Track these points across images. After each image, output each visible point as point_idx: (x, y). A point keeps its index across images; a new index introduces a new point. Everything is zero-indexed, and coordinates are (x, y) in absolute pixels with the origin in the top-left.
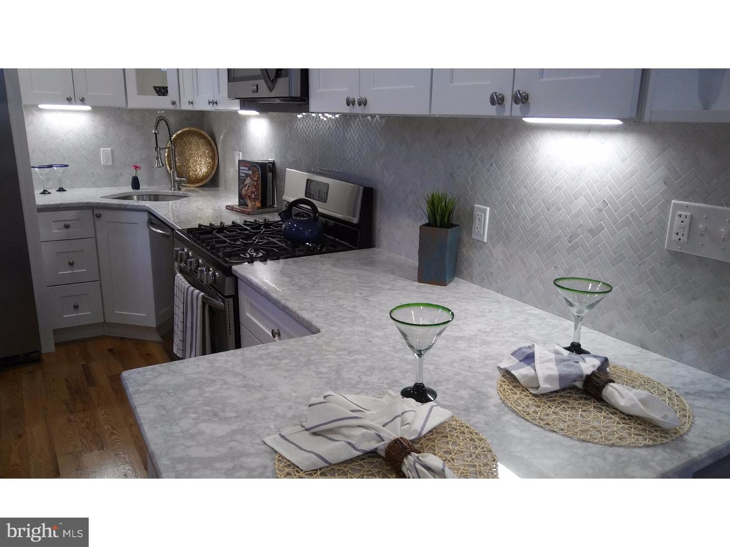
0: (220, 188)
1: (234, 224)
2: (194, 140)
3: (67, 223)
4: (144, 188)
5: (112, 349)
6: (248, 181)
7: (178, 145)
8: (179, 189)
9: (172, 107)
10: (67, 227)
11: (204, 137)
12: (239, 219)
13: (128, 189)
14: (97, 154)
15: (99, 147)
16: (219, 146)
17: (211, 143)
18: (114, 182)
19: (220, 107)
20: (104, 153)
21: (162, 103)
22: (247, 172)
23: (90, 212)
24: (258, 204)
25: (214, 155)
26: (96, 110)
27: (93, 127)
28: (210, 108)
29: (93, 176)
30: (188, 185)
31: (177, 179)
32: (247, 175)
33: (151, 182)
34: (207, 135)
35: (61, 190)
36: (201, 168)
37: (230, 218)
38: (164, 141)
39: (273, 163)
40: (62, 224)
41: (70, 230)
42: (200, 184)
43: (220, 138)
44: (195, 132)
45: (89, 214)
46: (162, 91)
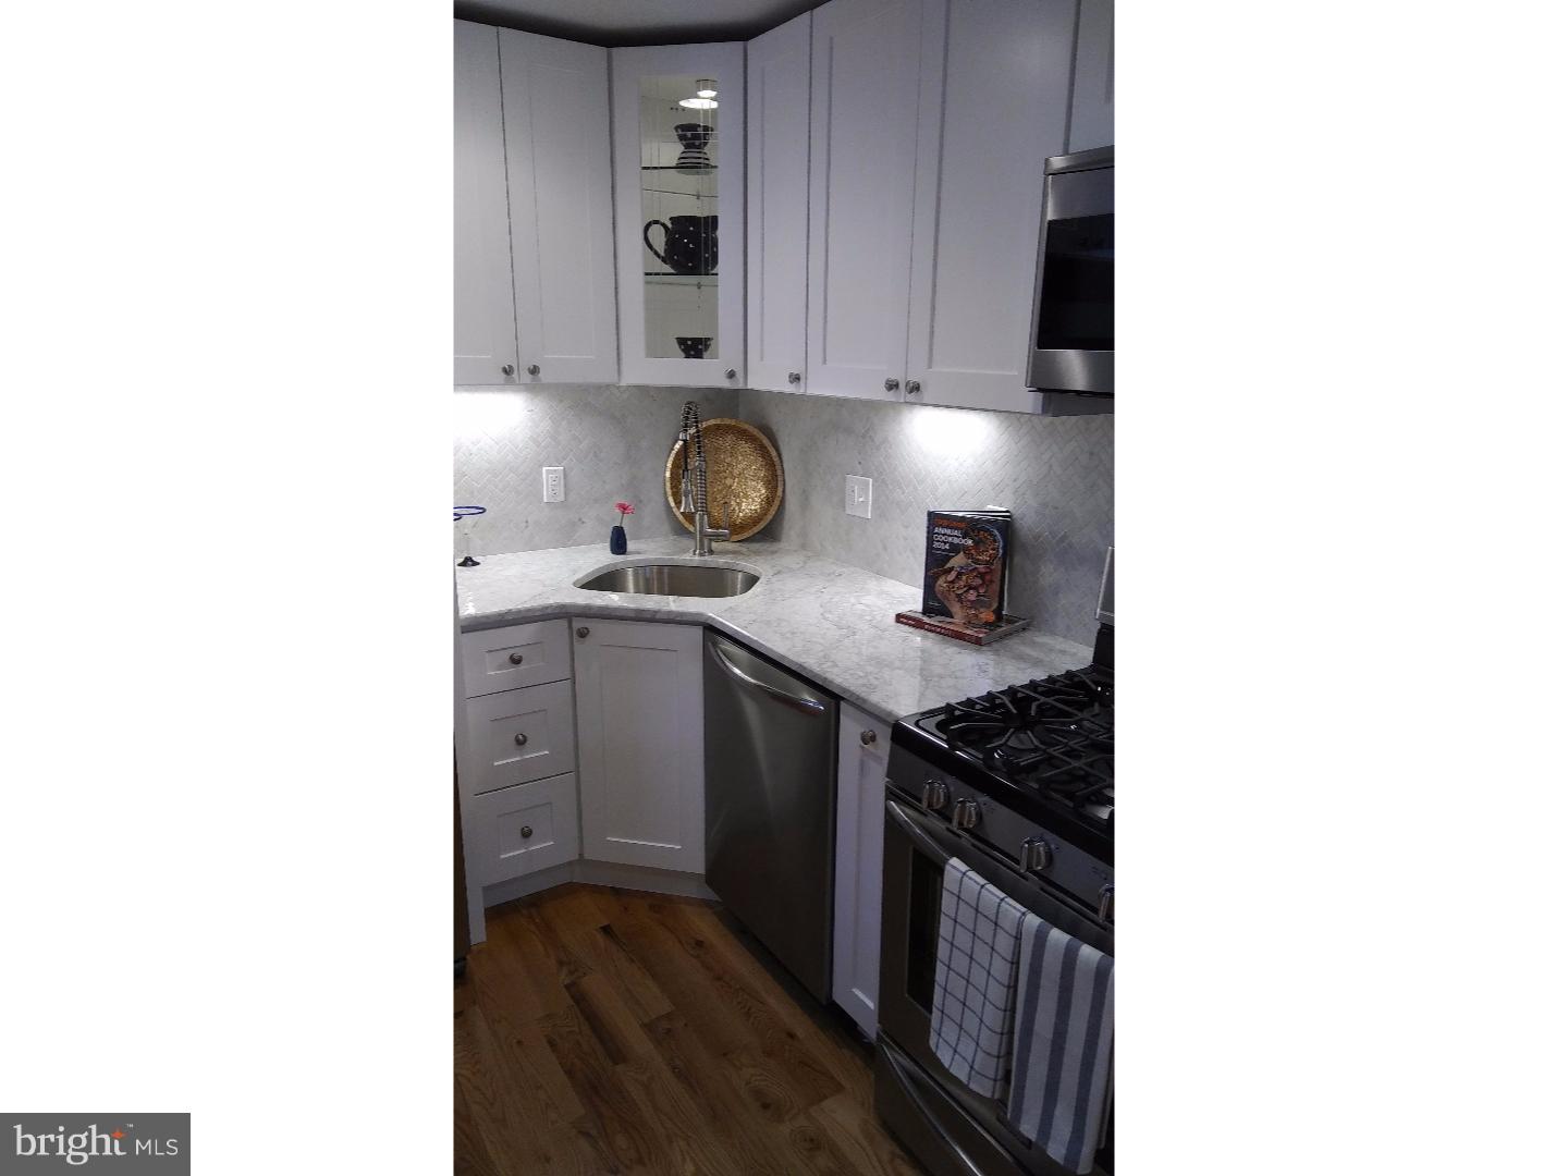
0: (783, 545)
3: (518, 652)
4: (636, 551)
5: (609, 925)
6: (958, 561)
8: (711, 551)
9: (726, 384)
10: (516, 661)
11: (754, 440)
14: (536, 481)
15: (541, 466)
17: (770, 450)
20: (549, 475)
21: (695, 373)
22: (956, 541)
24: (987, 616)
27: (530, 424)
29: (527, 527)
31: (708, 531)
32: (955, 549)
35: (469, 563)
39: (1009, 518)
40: (506, 655)
41: (522, 667)
42: (743, 537)
44: (728, 429)
45: (564, 623)
46: (694, 348)
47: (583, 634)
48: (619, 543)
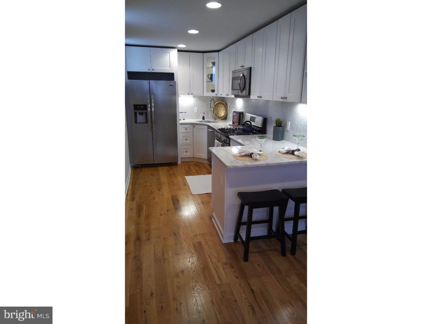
0: (228, 120)
1: (231, 128)
2: (221, 105)
3: (186, 128)
4: (206, 120)
6: (235, 117)
7: (216, 107)
8: (216, 120)
9: (216, 96)
10: (186, 129)
11: (224, 104)
12: (232, 127)
13: (202, 120)
14: (194, 109)
15: (194, 107)
16: (228, 107)
17: (226, 106)
18: (197, 118)
19: (229, 96)
20: (196, 109)
21: (213, 95)
23: (192, 125)
24: (238, 124)
25: (226, 110)
26: (194, 97)
28: (226, 96)
29: (192, 116)
30: (218, 119)
31: (215, 117)
32: (235, 115)
33: (207, 118)
34: (225, 104)
35: (184, 119)
36: (222, 114)
37: (229, 127)
38: (213, 106)
39: (243, 112)
40: (185, 128)
42: (222, 119)
43: (229, 105)
44: (221, 103)
45: (192, 126)
46: (213, 91)
47: (194, 126)
48: (203, 118)
